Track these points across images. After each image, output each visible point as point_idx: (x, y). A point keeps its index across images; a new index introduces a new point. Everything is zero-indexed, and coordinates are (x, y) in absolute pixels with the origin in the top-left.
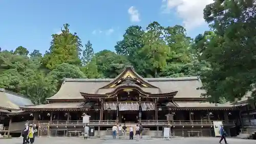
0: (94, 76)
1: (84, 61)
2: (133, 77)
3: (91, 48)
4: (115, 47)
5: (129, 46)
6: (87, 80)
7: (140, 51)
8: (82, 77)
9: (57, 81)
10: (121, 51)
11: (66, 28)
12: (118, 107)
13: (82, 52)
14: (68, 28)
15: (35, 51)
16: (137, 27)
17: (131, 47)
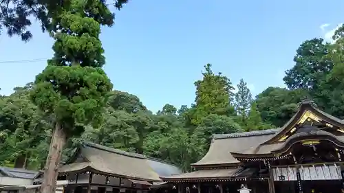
0: (257, 127)
1: (239, 109)
2: (317, 119)
3: (246, 88)
4: (284, 79)
5: (307, 74)
6: (244, 134)
7: (328, 77)
8: (237, 131)
9: (205, 140)
10: (294, 83)
11: (207, 69)
12: (298, 174)
13: (234, 97)
14: (211, 68)
15: (182, 106)
16: (315, 41)
17: (311, 74)
